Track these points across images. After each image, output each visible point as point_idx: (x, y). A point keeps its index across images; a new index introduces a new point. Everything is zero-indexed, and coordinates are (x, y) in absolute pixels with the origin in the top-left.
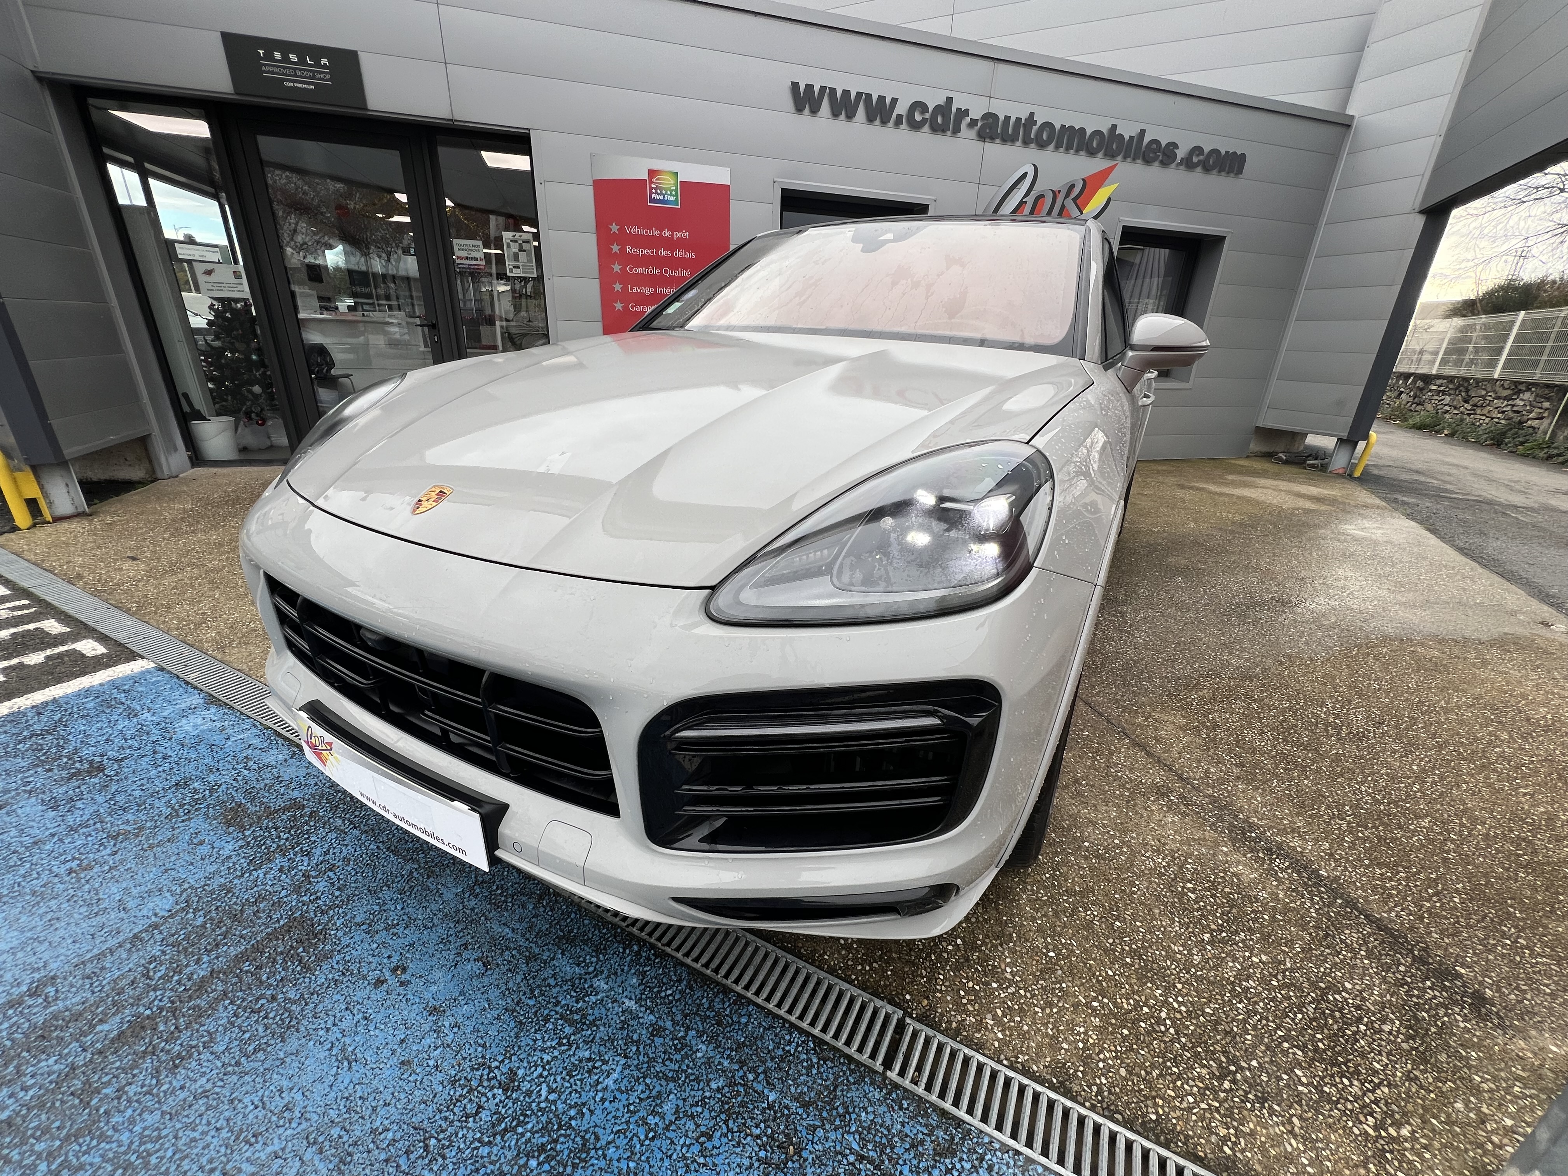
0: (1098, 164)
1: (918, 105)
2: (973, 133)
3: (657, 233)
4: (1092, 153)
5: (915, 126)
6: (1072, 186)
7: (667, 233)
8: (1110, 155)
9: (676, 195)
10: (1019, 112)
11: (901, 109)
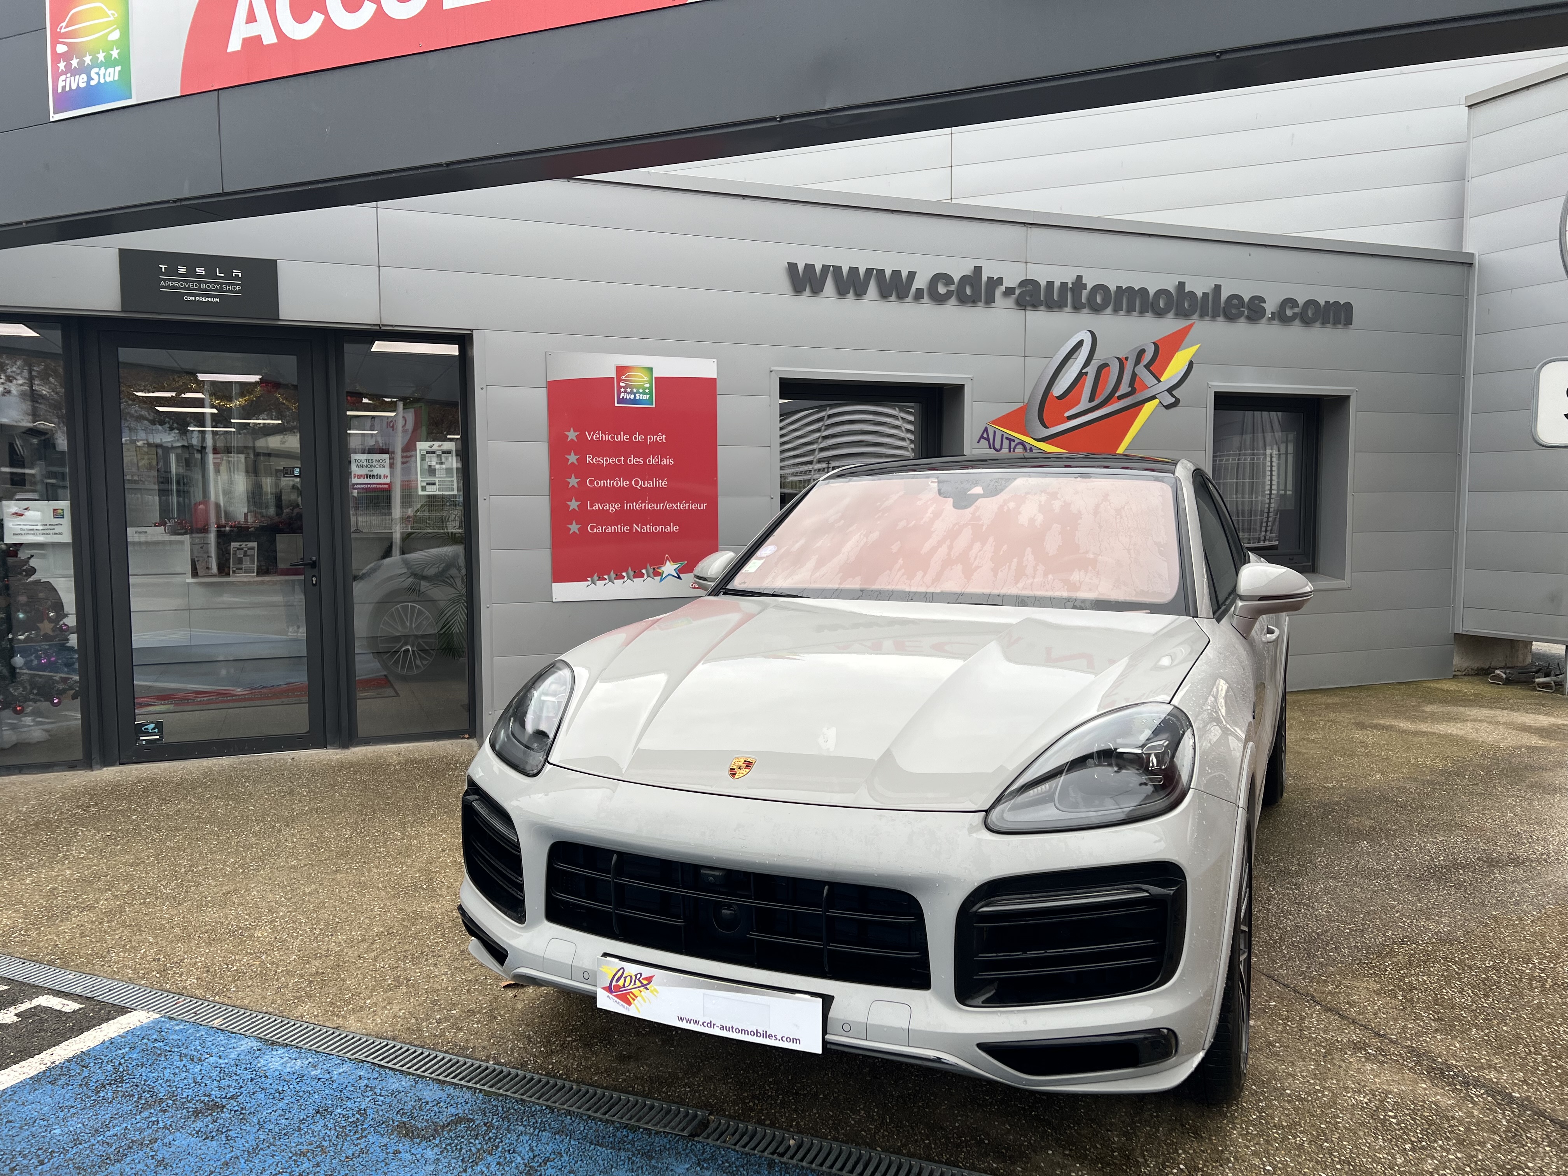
0: (1169, 325)
1: (941, 278)
2: (1010, 302)
3: (625, 438)
4: (1159, 313)
5: (939, 299)
6: (1142, 352)
7: (638, 438)
8: (1183, 314)
9: (650, 393)
10: (1063, 275)
11: (921, 282)
